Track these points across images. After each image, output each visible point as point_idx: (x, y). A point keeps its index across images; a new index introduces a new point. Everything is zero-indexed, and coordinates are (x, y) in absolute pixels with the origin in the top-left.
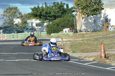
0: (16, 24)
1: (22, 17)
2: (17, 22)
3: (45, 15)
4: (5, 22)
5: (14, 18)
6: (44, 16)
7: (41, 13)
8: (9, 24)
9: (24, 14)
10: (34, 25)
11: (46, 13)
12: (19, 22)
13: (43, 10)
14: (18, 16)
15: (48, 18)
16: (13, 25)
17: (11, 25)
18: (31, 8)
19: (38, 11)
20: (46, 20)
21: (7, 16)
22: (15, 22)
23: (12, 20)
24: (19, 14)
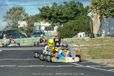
1: (28, 18)
2: (23, 26)
3: (56, 16)
4: (8, 25)
5: (18, 21)
6: (54, 18)
8: (13, 27)
9: (31, 16)
10: (43, 28)
11: (57, 14)
12: (24, 25)
13: (53, 11)
14: (23, 18)
15: (59, 20)
17: (15, 29)
18: (39, 9)
19: (47, 12)
20: (57, 23)
21: (10, 18)
22: (19, 24)
23: (17, 23)
24: (25, 16)
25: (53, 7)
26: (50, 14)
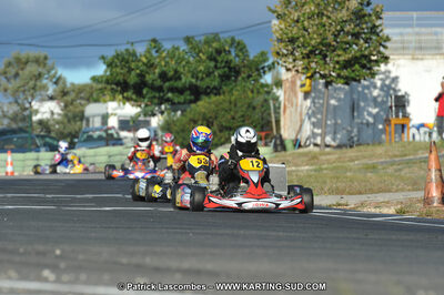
0: (41, 122)
1: (64, 93)
2: (47, 116)
5: (33, 97)
6: (153, 88)
7: (141, 76)
8: (14, 118)
9: (73, 84)
10: (113, 122)
11: (163, 76)
12: (52, 113)
13: (151, 65)
14: (50, 92)
15: (170, 95)
16: (31, 125)
17: (21, 125)
18: (103, 57)
19: (130, 70)
20: (160, 104)
21: (6, 90)
22: (37, 112)
23: (27, 105)
24: (56, 83)
25: (149, 51)
26: (138, 75)
